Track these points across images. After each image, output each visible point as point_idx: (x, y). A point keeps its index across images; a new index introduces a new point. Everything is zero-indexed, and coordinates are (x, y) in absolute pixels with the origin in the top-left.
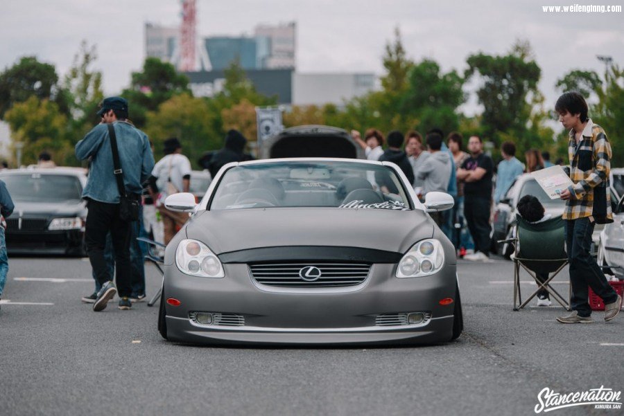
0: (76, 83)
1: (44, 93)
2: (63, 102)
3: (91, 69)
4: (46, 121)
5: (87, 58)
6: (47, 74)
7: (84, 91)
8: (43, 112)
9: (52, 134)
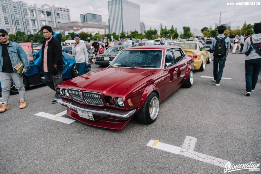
0: (210, 29)
1: (206, 30)
2: (208, 31)
3: (211, 28)
4: (207, 33)
5: (211, 27)
6: (207, 28)
7: (210, 30)
8: (206, 32)
9: (207, 34)
